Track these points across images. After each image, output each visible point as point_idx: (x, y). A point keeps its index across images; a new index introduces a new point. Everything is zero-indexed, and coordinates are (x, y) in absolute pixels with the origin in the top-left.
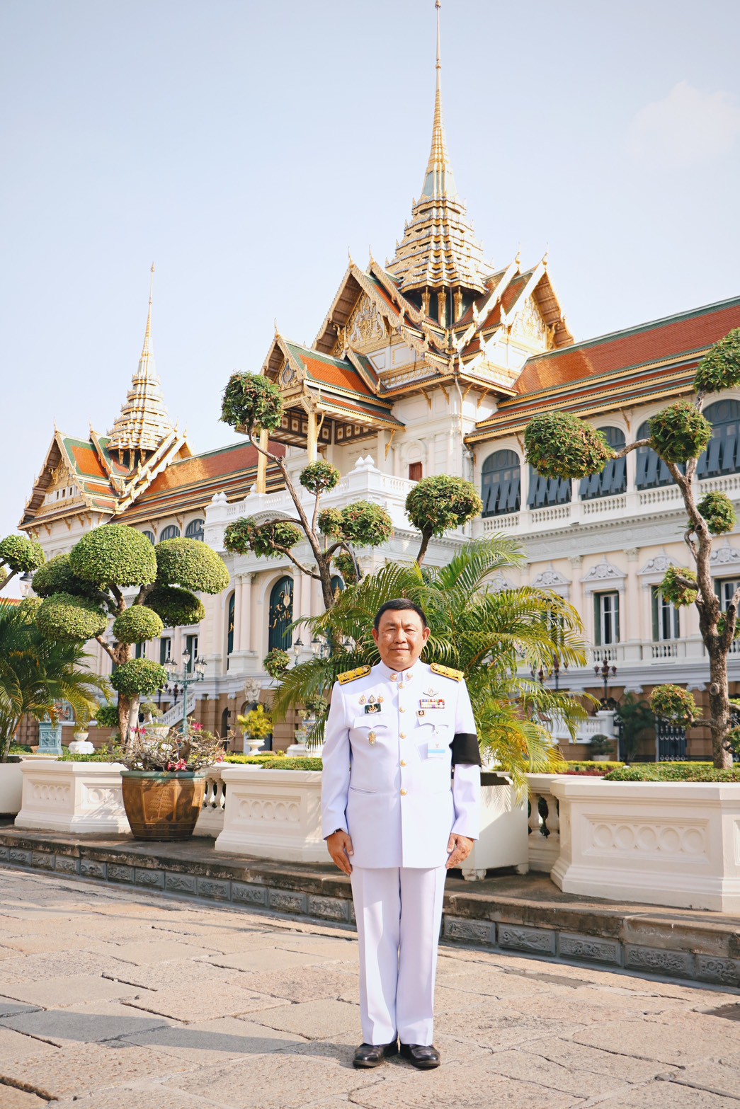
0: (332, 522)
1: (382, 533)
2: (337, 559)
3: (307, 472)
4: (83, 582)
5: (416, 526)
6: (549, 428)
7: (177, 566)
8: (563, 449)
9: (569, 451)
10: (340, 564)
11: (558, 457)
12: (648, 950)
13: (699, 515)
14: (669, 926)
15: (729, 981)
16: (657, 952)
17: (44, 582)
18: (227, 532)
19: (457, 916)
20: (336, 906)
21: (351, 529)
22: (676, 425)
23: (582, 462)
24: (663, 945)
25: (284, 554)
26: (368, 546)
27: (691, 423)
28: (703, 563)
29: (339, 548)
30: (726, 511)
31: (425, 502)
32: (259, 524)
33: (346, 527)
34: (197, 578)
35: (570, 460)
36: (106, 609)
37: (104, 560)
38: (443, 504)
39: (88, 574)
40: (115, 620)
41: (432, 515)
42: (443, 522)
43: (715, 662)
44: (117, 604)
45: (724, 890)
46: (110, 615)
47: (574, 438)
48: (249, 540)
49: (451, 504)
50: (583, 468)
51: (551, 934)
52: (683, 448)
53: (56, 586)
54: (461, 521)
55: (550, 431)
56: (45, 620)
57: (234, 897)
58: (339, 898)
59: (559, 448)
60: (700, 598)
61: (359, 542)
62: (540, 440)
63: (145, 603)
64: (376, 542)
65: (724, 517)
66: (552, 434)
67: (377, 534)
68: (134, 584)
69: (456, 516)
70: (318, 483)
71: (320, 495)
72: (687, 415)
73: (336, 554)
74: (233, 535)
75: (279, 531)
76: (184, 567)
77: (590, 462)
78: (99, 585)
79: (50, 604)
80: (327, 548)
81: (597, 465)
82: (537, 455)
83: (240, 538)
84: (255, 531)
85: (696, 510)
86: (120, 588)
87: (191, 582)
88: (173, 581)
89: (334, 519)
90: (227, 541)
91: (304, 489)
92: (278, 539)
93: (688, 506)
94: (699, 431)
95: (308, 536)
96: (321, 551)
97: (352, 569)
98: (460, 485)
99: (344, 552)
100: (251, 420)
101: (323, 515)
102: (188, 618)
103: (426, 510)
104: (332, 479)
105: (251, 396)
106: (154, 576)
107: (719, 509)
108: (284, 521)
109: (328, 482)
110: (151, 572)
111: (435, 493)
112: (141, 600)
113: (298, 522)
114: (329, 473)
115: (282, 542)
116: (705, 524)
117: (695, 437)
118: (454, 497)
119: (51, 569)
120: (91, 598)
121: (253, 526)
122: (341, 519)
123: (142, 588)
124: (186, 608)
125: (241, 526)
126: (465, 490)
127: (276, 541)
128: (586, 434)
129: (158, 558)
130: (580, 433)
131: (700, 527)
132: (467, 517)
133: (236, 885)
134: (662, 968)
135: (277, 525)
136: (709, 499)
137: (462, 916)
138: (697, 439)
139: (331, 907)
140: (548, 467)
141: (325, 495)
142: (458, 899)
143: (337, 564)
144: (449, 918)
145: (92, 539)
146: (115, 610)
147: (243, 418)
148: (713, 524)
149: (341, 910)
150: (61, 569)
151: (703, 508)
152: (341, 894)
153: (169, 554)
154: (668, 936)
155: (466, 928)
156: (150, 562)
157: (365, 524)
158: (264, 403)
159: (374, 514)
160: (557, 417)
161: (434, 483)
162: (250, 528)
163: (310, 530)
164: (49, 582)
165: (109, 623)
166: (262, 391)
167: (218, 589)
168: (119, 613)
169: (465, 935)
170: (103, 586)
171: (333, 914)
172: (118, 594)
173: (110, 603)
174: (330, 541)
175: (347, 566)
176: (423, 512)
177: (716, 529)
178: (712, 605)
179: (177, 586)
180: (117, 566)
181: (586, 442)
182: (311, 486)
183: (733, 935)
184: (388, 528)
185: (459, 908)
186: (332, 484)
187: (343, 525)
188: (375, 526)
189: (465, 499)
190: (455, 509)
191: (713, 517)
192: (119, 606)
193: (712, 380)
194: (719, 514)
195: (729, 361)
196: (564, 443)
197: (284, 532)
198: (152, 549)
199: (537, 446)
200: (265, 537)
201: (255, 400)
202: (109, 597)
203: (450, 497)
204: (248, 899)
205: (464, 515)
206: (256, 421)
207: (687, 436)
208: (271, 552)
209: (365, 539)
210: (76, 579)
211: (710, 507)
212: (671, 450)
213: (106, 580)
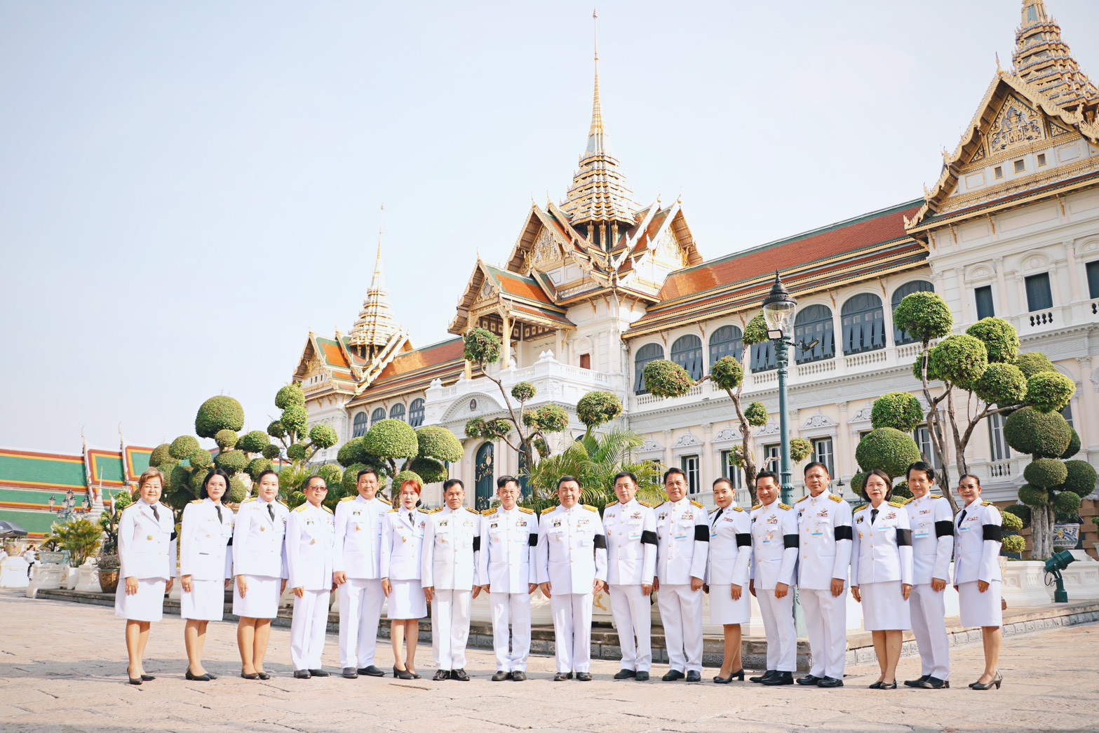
0: (531, 419)
1: (562, 425)
2: (534, 442)
3: (516, 388)
4: (371, 456)
5: (583, 421)
6: (657, 369)
7: (431, 445)
8: (665, 381)
9: (667, 383)
10: (537, 445)
11: (662, 386)
12: (708, 654)
13: (744, 417)
14: (718, 640)
15: (748, 666)
16: (712, 654)
17: (345, 456)
18: (467, 425)
19: (608, 645)
20: (540, 644)
21: (543, 422)
22: (724, 370)
23: (675, 389)
24: (715, 651)
25: (501, 438)
26: (555, 433)
27: (733, 369)
28: (747, 445)
29: (536, 436)
30: (763, 413)
31: (588, 408)
32: (487, 420)
33: (540, 422)
34: (443, 452)
35: (669, 388)
36: (385, 473)
37: (386, 442)
38: (599, 408)
39: (376, 451)
40: (392, 480)
41: (592, 415)
42: (599, 419)
43: (754, 501)
44: (392, 469)
45: (751, 624)
46: (388, 477)
47: (671, 375)
48: (480, 430)
49: (604, 409)
50: (676, 392)
51: (658, 650)
52: (729, 382)
53: (353, 459)
54: (610, 418)
55: (657, 371)
56: (349, 481)
57: (479, 644)
58: (541, 640)
59: (662, 381)
60: (745, 464)
61: (549, 430)
62: (651, 376)
63: (410, 469)
64: (558, 430)
65: (761, 416)
66: (658, 373)
67: (559, 425)
68: (404, 457)
69: (606, 416)
70: (522, 395)
71: (524, 403)
72: (730, 365)
73: (534, 439)
74: (471, 428)
75: (499, 424)
76: (435, 445)
77: (680, 389)
78: (380, 457)
79: (352, 470)
80: (529, 435)
81: (684, 390)
82: (651, 385)
83: (475, 430)
84: (484, 425)
85: (743, 414)
86: (394, 459)
87: (440, 455)
88: (428, 454)
89: (533, 417)
90: (467, 432)
91: (514, 398)
92: (498, 429)
93: (738, 412)
94: (737, 373)
95: (517, 428)
96: (525, 437)
97: (545, 448)
98: (609, 397)
99: (539, 437)
100: (482, 358)
101: (526, 415)
102: (437, 478)
103: (589, 412)
104: (531, 393)
105: (481, 343)
106: (417, 452)
107: (758, 412)
108: (502, 419)
109: (529, 394)
110: (414, 451)
111: (594, 402)
112: (408, 467)
113: (511, 419)
114: (529, 389)
115: (501, 431)
116: (747, 422)
117: (735, 376)
118: (605, 405)
119: (349, 448)
120: (376, 466)
121: (482, 421)
122: (537, 417)
123: (408, 458)
124: (436, 471)
125: (475, 422)
126: (612, 400)
127: (496, 431)
128: (678, 372)
129: (418, 439)
130: (675, 372)
131: (744, 424)
132: (614, 416)
133: (480, 637)
134: (715, 663)
135: (497, 421)
136: (753, 406)
137: (611, 644)
138: (736, 377)
139: (537, 645)
140: (656, 391)
141: (527, 402)
142: (608, 635)
143: (535, 445)
144: (604, 646)
145: (378, 429)
146: (391, 473)
147: (477, 357)
148: (755, 421)
149: (542, 646)
150: (356, 448)
151: (748, 413)
152: (542, 638)
153: (425, 437)
154: (718, 646)
155: (613, 651)
156: (414, 443)
157: (552, 419)
158: (489, 348)
159: (557, 413)
160: (662, 363)
161: (593, 396)
162: (480, 423)
163: (518, 424)
164: (349, 456)
165: (388, 481)
166: (488, 340)
167: (456, 459)
168: (394, 475)
169: (612, 655)
170: (383, 458)
171: (538, 649)
172: (393, 464)
173: (387, 469)
174: (532, 430)
175: (541, 446)
176: (587, 413)
177: (759, 423)
178: (752, 468)
179: (430, 457)
180: (394, 446)
181: (677, 377)
182: (518, 397)
183: (749, 642)
184: (566, 421)
185: (609, 640)
186: (531, 395)
187: (538, 420)
188: (558, 420)
189: (612, 405)
190: (606, 412)
191: (756, 416)
192: (394, 471)
193: (751, 338)
194: (758, 415)
195: (761, 327)
196: (665, 378)
197: (502, 425)
198: (415, 435)
199: (650, 380)
200: (490, 428)
201: (484, 345)
202: (386, 465)
203: (603, 405)
204: (487, 644)
205: (612, 415)
206: (484, 358)
207: (731, 376)
208: (494, 437)
209: (552, 428)
210: (365, 454)
211: (753, 411)
212: (723, 383)
213: (387, 455)
